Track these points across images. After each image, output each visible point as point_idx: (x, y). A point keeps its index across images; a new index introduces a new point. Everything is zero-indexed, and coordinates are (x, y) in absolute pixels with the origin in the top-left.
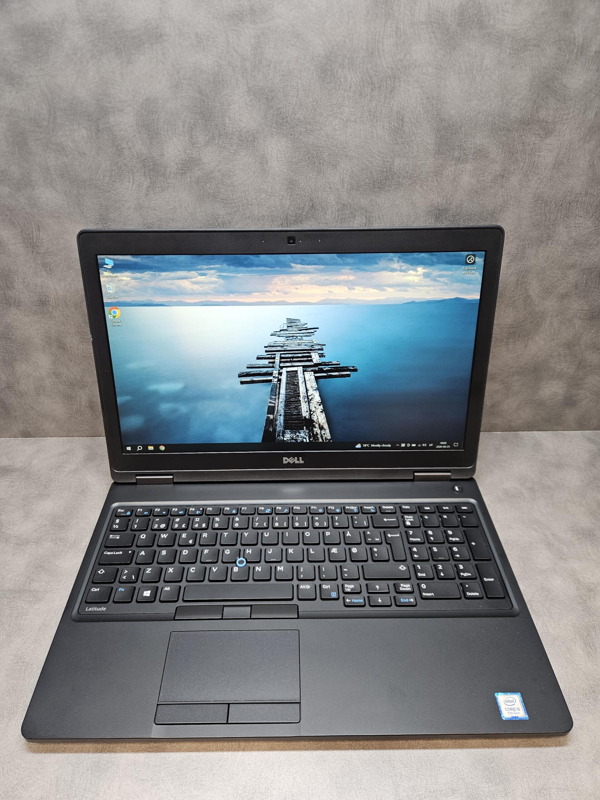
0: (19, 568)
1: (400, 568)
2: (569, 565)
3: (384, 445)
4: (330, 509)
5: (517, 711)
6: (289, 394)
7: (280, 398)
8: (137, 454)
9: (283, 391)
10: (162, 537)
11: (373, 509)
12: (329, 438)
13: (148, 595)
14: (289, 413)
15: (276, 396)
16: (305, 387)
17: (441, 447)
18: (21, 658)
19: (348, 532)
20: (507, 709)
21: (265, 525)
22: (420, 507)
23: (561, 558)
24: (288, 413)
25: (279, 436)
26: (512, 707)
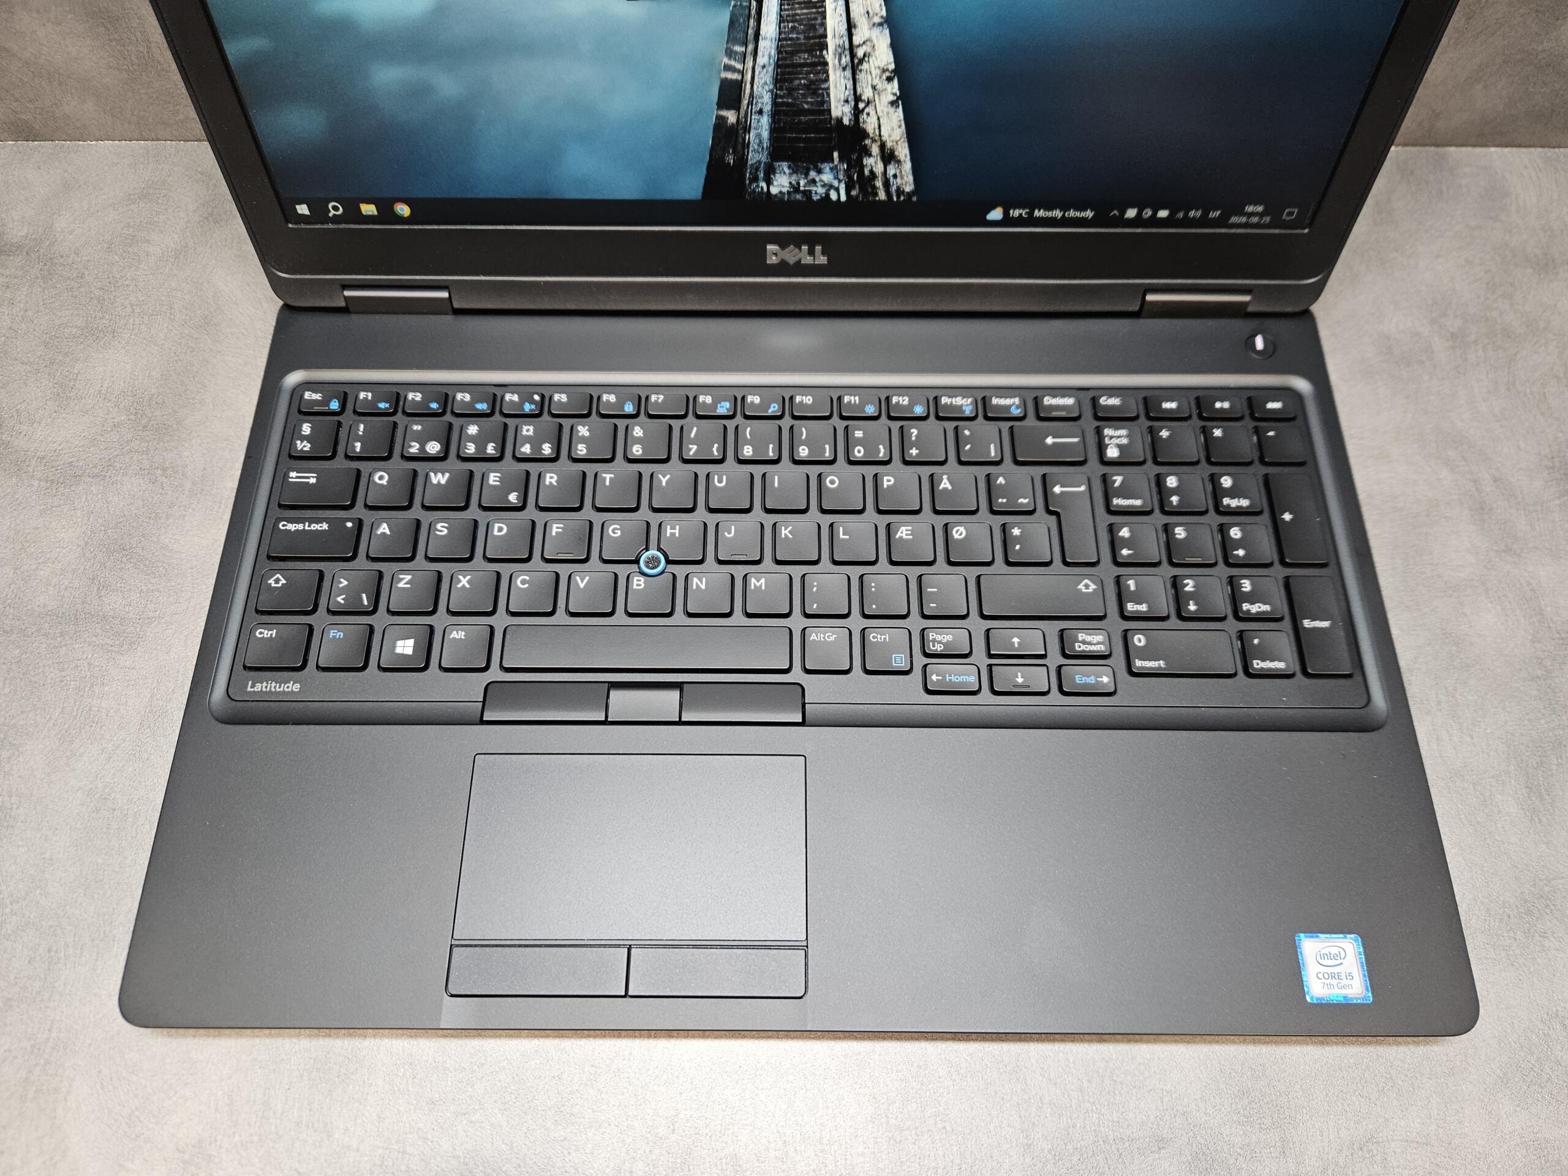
0: (64, 551)
1: (1081, 587)
2: (1525, 570)
3: (1072, 213)
4: (898, 403)
5: (1345, 982)
6: (791, 39)
7: (760, 53)
8: (331, 226)
9: (770, 27)
10: (435, 481)
11: (1018, 407)
12: (909, 188)
13: (409, 651)
14: (787, 104)
15: (745, 44)
16: (844, 15)
17: (1244, 220)
18: (106, 799)
19: (945, 477)
20: (1320, 976)
21: (716, 453)
22: (1149, 401)
23: (1508, 550)
24: (783, 104)
25: (755, 179)
26: (1335, 970)
